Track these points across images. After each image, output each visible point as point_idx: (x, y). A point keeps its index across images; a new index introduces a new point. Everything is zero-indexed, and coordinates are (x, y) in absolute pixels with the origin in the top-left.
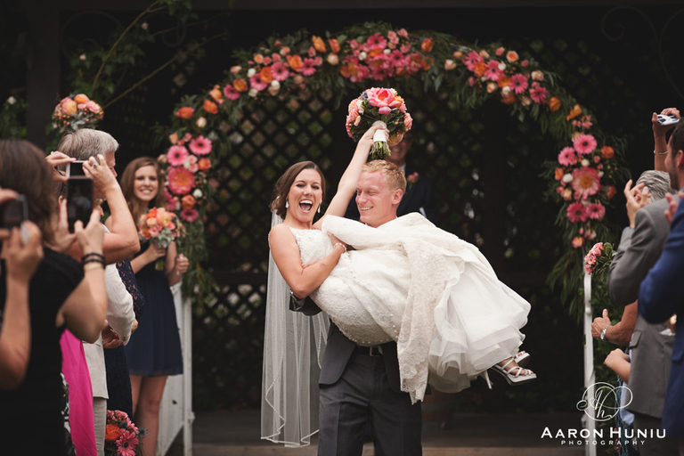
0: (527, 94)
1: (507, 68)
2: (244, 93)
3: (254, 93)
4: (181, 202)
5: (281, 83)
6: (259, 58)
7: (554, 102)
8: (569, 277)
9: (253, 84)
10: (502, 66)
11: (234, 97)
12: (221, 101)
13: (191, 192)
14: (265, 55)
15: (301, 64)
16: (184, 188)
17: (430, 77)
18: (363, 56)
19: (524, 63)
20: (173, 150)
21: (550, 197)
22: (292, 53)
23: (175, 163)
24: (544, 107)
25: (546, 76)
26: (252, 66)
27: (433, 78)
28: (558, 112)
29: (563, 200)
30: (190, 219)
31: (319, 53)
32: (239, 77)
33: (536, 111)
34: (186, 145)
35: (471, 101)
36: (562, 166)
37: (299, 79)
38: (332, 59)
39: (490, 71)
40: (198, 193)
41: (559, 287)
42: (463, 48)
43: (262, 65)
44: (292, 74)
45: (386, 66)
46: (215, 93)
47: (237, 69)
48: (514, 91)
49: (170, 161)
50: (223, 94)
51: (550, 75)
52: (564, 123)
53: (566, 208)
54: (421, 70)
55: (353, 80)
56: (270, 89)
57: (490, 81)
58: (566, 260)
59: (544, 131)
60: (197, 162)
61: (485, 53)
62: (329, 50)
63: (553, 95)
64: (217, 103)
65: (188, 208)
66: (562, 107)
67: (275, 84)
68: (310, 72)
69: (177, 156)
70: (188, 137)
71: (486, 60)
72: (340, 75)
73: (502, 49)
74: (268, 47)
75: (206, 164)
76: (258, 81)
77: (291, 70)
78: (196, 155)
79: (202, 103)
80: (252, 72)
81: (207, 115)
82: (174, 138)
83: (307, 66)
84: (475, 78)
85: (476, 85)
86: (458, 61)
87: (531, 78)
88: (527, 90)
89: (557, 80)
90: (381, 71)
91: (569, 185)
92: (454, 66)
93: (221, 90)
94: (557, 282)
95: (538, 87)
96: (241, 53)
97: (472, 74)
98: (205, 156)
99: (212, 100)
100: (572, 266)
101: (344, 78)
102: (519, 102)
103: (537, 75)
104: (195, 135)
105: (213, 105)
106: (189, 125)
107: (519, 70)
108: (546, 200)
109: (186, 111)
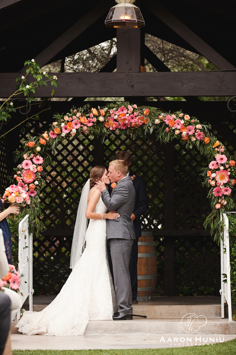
0: (194, 135)
1: (185, 123)
2: (59, 135)
3: (63, 135)
4: (29, 187)
5: (77, 130)
6: (66, 118)
7: (207, 140)
8: (214, 223)
9: (63, 130)
10: (182, 122)
11: (54, 137)
12: (48, 139)
13: (33, 182)
14: (69, 117)
15: (87, 121)
16: (31, 180)
17: (148, 127)
18: (116, 117)
19: (193, 121)
20: (25, 162)
21: (205, 184)
22: (82, 116)
23: (26, 168)
24: (202, 142)
25: (203, 127)
26: (63, 122)
27: (149, 128)
28: (209, 144)
29: (211, 186)
30: (33, 195)
31: (95, 116)
32: (57, 127)
33: (198, 143)
34: (31, 159)
35: (167, 139)
36: (210, 170)
37: (85, 128)
38: (101, 119)
39: (177, 124)
40: (36, 182)
41: (209, 228)
42: (162, 114)
43: (68, 121)
44: (82, 126)
45: (127, 122)
46: (45, 135)
47: (55, 123)
48: (188, 134)
49: (23, 167)
50: (49, 136)
51: (205, 126)
52: (211, 149)
53: (213, 190)
54: (144, 124)
55: (111, 129)
56: (71, 132)
57: (176, 129)
58: (212, 215)
59: (202, 154)
60: (36, 168)
61: (174, 116)
62: (100, 115)
63: (206, 136)
64: (46, 140)
65: (32, 189)
66: (210, 142)
67: (74, 131)
68: (91, 124)
69: (27, 164)
70: (32, 155)
71: (175, 119)
72: (105, 127)
73: (182, 114)
74: (70, 113)
75: (41, 169)
76: (66, 129)
77: (81, 124)
78: (36, 165)
79: (39, 140)
80: (63, 125)
81: (41, 146)
82: (25, 156)
83: (90, 122)
84: (169, 128)
85: (170, 131)
86: (161, 120)
87: (196, 128)
88: (194, 133)
89: (208, 129)
90: (125, 125)
91: (214, 179)
92: (159, 122)
93: (48, 133)
94: (208, 226)
95: (199, 132)
96: (57, 116)
97: (168, 126)
98: (40, 165)
99: (44, 138)
100: (215, 218)
101: (106, 128)
102: (190, 140)
103: (199, 126)
104: (36, 155)
105: (44, 141)
106: (32, 150)
107: (190, 124)
108: (203, 186)
109: (31, 144)
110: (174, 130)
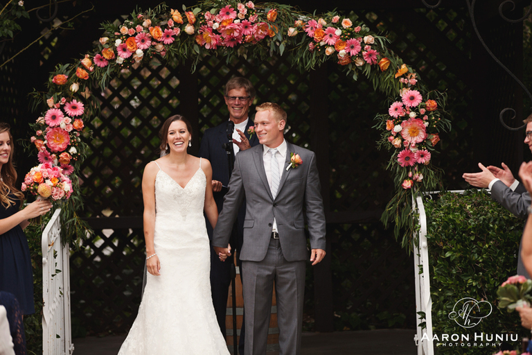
0: (360, 56)
1: (342, 34)
2: (112, 61)
3: (120, 60)
4: (59, 158)
5: (145, 51)
6: (124, 30)
7: (384, 63)
8: (400, 215)
9: (119, 53)
10: (338, 32)
11: (103, 64)
12: (91, 69)
13: (67, 149)
14: (129, 27)
15: (162, 34)
16: (61, 146)
17: (275, 43)
18: (216, 26)
19: (357, 29)
20: (50, 112)
21: (382, 145)
22: (153, 25)
23: (52, 124)
24: (375, 67)
25: (376, 40)
26: (119, 37)
27: (278, 44)
28: (387, 71)
29: (393, 148)
31: (177, 24)
32: (107, 46)
33: (368, 69)
34: (62, 108)
35: (311, 63)
36: (392, 118)
37: (160, 47)
38: (189, 29)
39: (328, 36)
40: (73, 150)
41: (392, 224)
42: (303, 17)
43: (127, 36)
44: (154, 43)
45: (236, 34)
46: (86, 61)
47: (105, 39)
48: (349, 53)
49: (47, 122)
50: (93, 62)
51: (379, 38)
52: (393, 80)
53: (397, 154)
54: (267, 37)
55: (208, 47)
56: (135, 56)
57: (328, 45)
58: (397, 200)
59: (375, 89)
60: (72, 123)
61: (322, 21)
62: (186, 22)
63: (383, 57)
64: (88, 70)
65: (65, 163)
66: (390, 67)
67: (140, 53)
68: (170, 40)
69: (54, 117)
70: (63, 100)
71: (324, 27)
72: (196, 43)
73: (338, 17)
74: (132, 19)
75: (80, 125)
76: (124, 50)
77: (153, 39)
78: (70, 117)
79: (74, 70)
80: (118, 42)
81: (80, 82)
82: (50, 102)
83: (167, 36)
84: (315, 43)
85: (316, 49)
86: (299, 29)
87: (363, 41)
88: (360, 53)
89: (386, 43)
90: (232, 39)
91: (398, 135)
92: (296, 33)
93: (91, 58)
94: (390, 219)
95: (369, 50)
96: (108, 26)
97: (312, 39)
98: (79, 117)
99: (83, 67)
100: (402, 205)
101: (199, 45)
102: (354, 64)
103: (369, 39)
104: (69, 99)
105: (84, 72)
106: (63, 90)
107: (352, 35)
108: (379, 148)
109: (61, 78)
110: (323, 48)
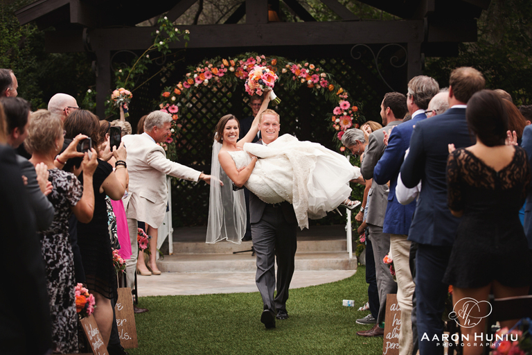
0: (319, 83)
1: (310, 72)
2: (193, 85)
3: (197, 85)
5: (209, 80)
6: (199, 69)
7: (331, 87)
9: (196, 81)
10: (307, 71)
11: (188, 87)
12: (182, 89)
14: (201, 68)
15: (218, 72)
18: (245, 67)
19: (317, 70)
21: (330, 129)
22: (213, 67)
24: (326, 89)
25: (327, 75)
26: (196, 73)
28: (333, 91)
29: (336, 130)
30: (169, 142)
31: (225, 66)
32: (190, 78)
33: (323, 91)
34: (167, 109)
35: (294, 87)
36: (335, 115)
37: (217, 78)
38: (232, 69)
39: (302, 73)
40: (173, 130)
42: (290, 63)
43: (200, 73)
44: (214, 76)
46: (179, 85)
47: (189, 74)
48: (313, 82)
50: (183, 86)
51: (329, 74)
52: (336, 96)
53: (337, 134)
55: (241, 78)
56: (204, 83)
57: (302, 78)
59: (327, 100)
61: (300, 65)
62: (230, 65)
63: (331, 84)
64: (180, 90)
66: (334, 89)
67: (206, 81)
68: (222, 75)
70: (168, 105)
71: (300, 69)
72: (235, 76)
73: (307, 64)
74: (203, 64)
75: (176, 117)
76: (199, 79)
77: (213, 74)
79: (174, 90)
80: (196, 76)
81: (176, 95)
82: (161, 105)
83: (221, 72)
84: (296, 76)
85: (296, 79)
86: (288, 69)
87: (320, 76)
89: (332, 77)
91: (338, 124)
92: (286, 71)
93: (182, 84)
95: (323, 80)
96: (191, 67)
97: (294, 75)
98: (176, 113)
99: (178, 88)
101: (237, 77)
102: (315, 87)
103: (323, 75)
104: (171, 104)
105: (179, 91)
106: (168, 100)
107: (315, 73)
108: (328, 130)
109: (167, 94)
110: (300, 79)
